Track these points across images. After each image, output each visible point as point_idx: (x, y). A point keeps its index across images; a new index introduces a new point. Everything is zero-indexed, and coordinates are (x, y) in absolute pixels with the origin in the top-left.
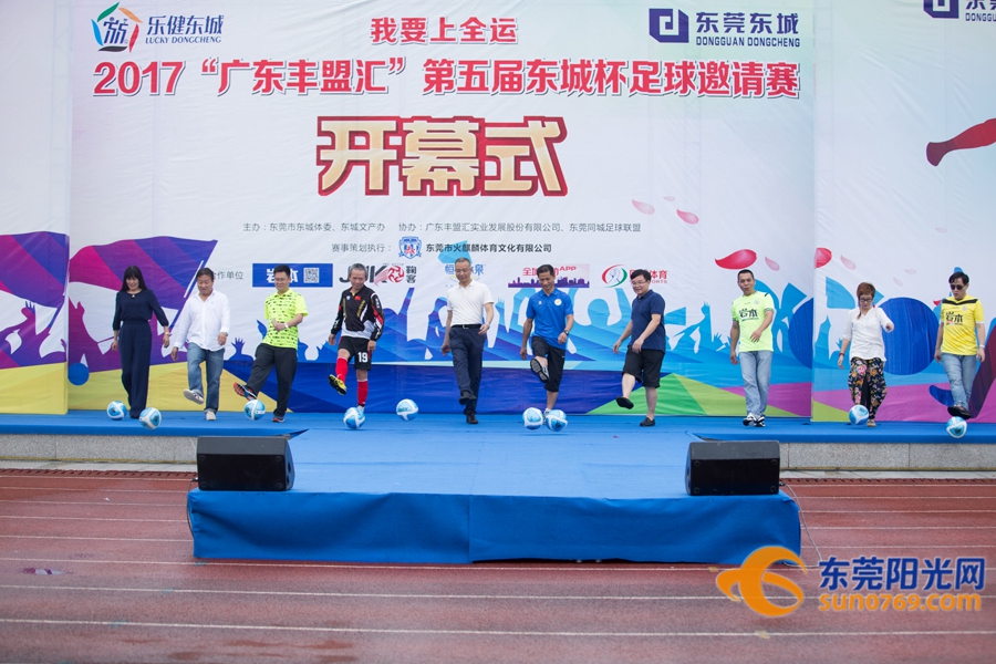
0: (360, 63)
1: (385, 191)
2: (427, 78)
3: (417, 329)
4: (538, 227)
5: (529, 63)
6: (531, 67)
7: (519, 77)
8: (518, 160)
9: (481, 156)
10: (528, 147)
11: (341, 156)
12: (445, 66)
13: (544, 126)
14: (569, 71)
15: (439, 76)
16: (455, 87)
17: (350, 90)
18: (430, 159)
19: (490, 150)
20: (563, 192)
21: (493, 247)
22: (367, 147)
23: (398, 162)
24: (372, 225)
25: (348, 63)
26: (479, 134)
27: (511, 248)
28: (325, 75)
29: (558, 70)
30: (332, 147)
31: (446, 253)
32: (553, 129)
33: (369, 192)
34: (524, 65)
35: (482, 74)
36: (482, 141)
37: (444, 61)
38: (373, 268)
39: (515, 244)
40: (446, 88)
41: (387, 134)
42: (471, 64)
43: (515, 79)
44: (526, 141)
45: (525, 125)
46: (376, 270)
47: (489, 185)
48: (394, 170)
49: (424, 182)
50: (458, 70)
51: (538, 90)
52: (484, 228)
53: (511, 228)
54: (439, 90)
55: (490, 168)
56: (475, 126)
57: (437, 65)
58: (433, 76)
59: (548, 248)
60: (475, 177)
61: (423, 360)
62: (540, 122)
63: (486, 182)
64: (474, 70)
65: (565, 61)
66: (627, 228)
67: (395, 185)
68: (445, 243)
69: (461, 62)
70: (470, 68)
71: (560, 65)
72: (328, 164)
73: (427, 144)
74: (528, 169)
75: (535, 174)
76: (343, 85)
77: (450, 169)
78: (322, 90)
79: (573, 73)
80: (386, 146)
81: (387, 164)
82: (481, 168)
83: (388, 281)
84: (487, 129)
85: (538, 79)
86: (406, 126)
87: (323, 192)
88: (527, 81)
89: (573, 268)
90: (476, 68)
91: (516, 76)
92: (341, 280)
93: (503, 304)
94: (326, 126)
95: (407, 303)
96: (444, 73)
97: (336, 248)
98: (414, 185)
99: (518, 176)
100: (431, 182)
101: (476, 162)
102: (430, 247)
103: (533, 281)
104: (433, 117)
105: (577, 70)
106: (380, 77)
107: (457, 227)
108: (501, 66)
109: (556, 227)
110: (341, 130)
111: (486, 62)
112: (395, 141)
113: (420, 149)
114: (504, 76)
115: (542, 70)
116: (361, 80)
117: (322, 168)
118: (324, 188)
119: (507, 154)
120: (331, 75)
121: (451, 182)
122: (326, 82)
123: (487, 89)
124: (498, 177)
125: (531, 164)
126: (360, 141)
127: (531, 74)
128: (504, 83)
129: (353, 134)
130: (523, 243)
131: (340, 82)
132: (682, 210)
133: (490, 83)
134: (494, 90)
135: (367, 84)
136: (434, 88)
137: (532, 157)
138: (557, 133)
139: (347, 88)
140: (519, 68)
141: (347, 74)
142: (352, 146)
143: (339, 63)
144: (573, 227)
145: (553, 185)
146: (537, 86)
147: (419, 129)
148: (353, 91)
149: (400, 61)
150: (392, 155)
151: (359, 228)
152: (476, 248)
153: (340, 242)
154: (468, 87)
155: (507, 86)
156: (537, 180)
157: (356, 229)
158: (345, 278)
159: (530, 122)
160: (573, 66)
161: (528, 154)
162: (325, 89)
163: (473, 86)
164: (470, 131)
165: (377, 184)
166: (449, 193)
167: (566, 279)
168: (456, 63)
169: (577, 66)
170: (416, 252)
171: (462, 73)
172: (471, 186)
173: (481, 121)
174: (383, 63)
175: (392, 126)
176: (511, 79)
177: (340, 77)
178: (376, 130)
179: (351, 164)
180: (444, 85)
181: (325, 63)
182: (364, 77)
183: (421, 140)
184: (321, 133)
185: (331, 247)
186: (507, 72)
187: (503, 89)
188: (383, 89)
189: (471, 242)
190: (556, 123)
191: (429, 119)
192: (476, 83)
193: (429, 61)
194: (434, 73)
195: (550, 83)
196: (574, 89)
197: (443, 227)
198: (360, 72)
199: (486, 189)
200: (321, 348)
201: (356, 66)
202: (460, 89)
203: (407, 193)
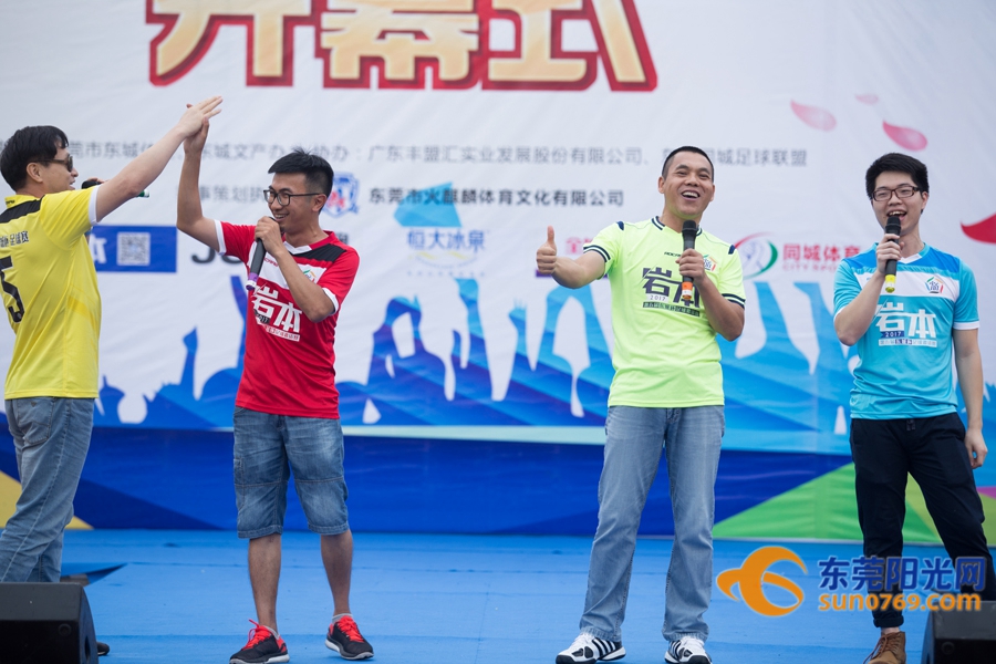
1: (285, 79)
3: (351, 362)
4: (596, 155)
8: (558, 17)
9: (483, 9)
20: (649, 83)
21: (506, 196)
23: (313, 20)
24: (259, 149)
27: (542, 198)
31: (409, 207)
33: (253, 81)
39: (551, 189)
47: (497, 69)
48: (303, 36)
49: (367, 62)
52: (486, 156)
53: (541, 156)
55: (501, 34)
59: (616, 198)
60: (471, 53)
63: (492, 62)
66: (779, 157)
67: (307, 66)
68: (407, 187)
72: (169, 20)
75: (591, 46)
77: (419, 35)
81: (290, 23)
82: (483, 34)
87: (160, 79)
92: (195, 259)
93: (523, 311)
98: (346, 67)
99: (557, 51)
100: (379, 62)
101: (472, 22)
102: (376, 195)
107: (432, 154)
109: (634, 155)
117: (158, 28)
118: (161, 70)
119: (536, 7)
121: (421, 63)
124: (515, 53)
125: (585, 26)
130: (568, 187)
132: (896, 121)
137: (587, 12)
145: (630, 70)
150: (302, 5)
151: (233, 152)
152: (469, 196)
156: (596, 59)
157: (226, 155)
158: (203, 255)
161: (577, 5)
165: (269, 64)
166: (417, 83)
170: (347, 204)
172: (463, 71)
179: (216, 21)
189: (460, 186)
197: (404, 153)
199: (493, 76)
200: (151, 396)
203: (330, 82)
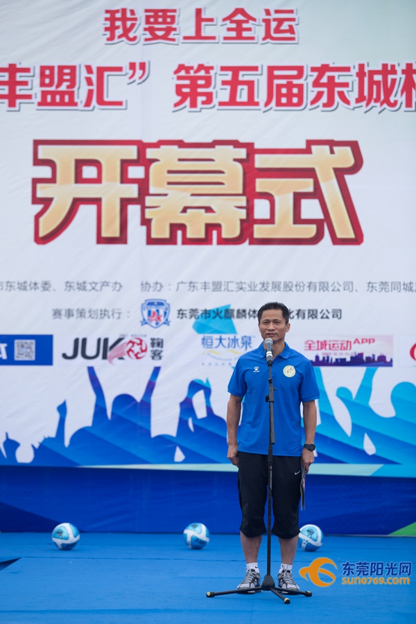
0: (89, 69)
1: (122, 239)
2: (179, 89)
3: (164, 421)
4: (324, 286)
5: (313, 69)
6: (315, 74)
7: (300, 87)
8: (298, 197)
9: (250, 192)
10: (311, 181)
11: (63, 192)
12: (202, 73)
13: (332, 152)
14: (366, 80)
15: (194, 86)
16: (215, 101)
17: (76, 104)
18: (181, 196)
19: (261, 185)
20: (358, 239)
22: (98, 180)
23: (140, 201)
24: (105, 284)
25: (73, 68)
26: (247, 163)
28: (42, 84)
29: (352, 79)
30: (52, 180)
31: (203, 321)
32: (344, 157)
33: (101, 240)
34: (307, 71)
35: (250, 84)
36: (251, 173)
37: (201, 67)
38: (106, 340)
39: (295, 309)
40: (203, 103)
41: (125, 164)
42: (235, 70)
43: (295, 91)
44: (309, 173)
45: (308, 151)
46: (110, 343)
47: (259, 231)
48: (134, 211)
49: (174, 228)
50: (220, 79)
51: (325, 105)
52: (252, 287)
53: (288, 287)
54: (193, 104)
55: (261, 209)
56: (242, 153)
57: (192, 73)
58: (185, 86)
59: (337, 314)
60: (242, 221)
61: (172, 461)
62: (327, 148)
63: (256, 227)
64: (241, 78)
65: (361, 66)
67: (136, 231)
68: (201, 308)
69: (223, 69)
70: (235, 75)
71: (354, 71)
72: (47, 202)
73: (178, 177)
74: (311, 209)
75: (320, 216)
76: (67, 99)
77: (208, 210)
78: (40, 104)
79: (372, 82)
80: (124, 179)
81: (125, 203)
82: (250, 209)
83: (126, 357)
84: (258, 157)
85: (325, 90)
86: (150, 154)
87: (41, 240)
88: (310, 93)
89: (370, 341)
90: (243, 76)
91: (296, 86)
92: (65, 356)
94: (44, 152)
95: (150, 387)
96: (201, 82)
97: (57, 313)
98: (161, 231)
99: (298, 219)
100: (183, 227)
101: (243, 201)
102: (181, 313)
103: (317, 357)
104: (187, 140)
105: (378, 78)
106: (115, 87)
107: (217, 286)
108: (277, 73)
109: (349, 286)
110: (65, 157)
111: (255, 69)
112: (136, 172)
113: (169, 183)
114: (280, 86)
115: (331, 79)
116: (90, 92)
117: (39, 207)
118: (42, 234)
119: (284, 191)
120: (51, 84)
121: (210, 227)
122: (44, 94)
123: (257, 104)
124: (271, 221)
125: (315, 203)
126: (89, 172)
127: (316, 83)
128: (280, 95)
129: (80, 164)
130: (306, 307)
131: (62, 94)
133: (261, 94)
134: (267, 104)
135: (98, 97)
136: (188, 102)
137: (317, 194)
138: (350, 161)
139: (72, 103)
140: (300, 76)
141: (73, 83)
142: (79, 179)
143: (61, 68)
144: (371, 286)
145: (345, 231)
146: (324, 99)
147: (167, 157)
148: (81, 106)
149: (143, 66)
150: (132, 191)
151: (88, 287)
152: (242, 313)
153: (63, 307)
154: (233, 101)
155: (284, 100)
156: (322, 225)
157: (84, 289)
158: (70, 353)
159: (314, 148)
160: (372, 73)
161: (311, 189)
162: (43, 103)
163: (238, 100)
164: (235, 160)
165: (112, 230)
166: (206, 241)
167: (361, 355)
168: (217, 70)
169: (377, 72)
170: (163, 319)
171: (224, 83)
172: (236, 233)
173: (250, 147)
174: (120, 69)
175: (131, 152)
176: (290, 90)
177: (63, 87)
178: (111, 157)
179: (77, 202)
180: (200, 99)
181: (43, 69)
182: (94, 88)
183: (170, 172)
184: (38, 162)
185: (52, 313)
186: (284, 82)
187: (279, 104)
188: (120, 103)
189: (235, 307)
190: (348, 149)
191: (181, 144)
192: (242, 95)
193: (181, 67)
194: (187, 82)
195: (342, 95)
196: (372, 104)
197: (199, 286)
198: (89, 81)
199: (256, 235)
200: (37, 445)
201: (84, 74)
202: (221, 104)
203: (151, 241)
